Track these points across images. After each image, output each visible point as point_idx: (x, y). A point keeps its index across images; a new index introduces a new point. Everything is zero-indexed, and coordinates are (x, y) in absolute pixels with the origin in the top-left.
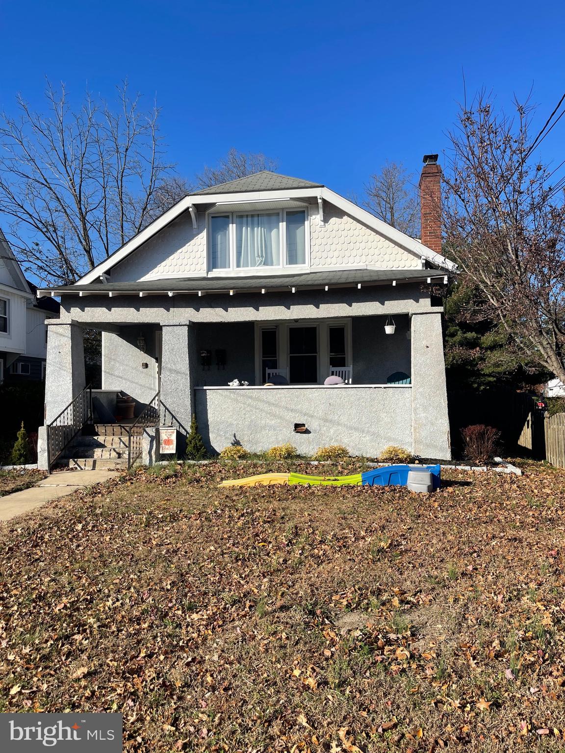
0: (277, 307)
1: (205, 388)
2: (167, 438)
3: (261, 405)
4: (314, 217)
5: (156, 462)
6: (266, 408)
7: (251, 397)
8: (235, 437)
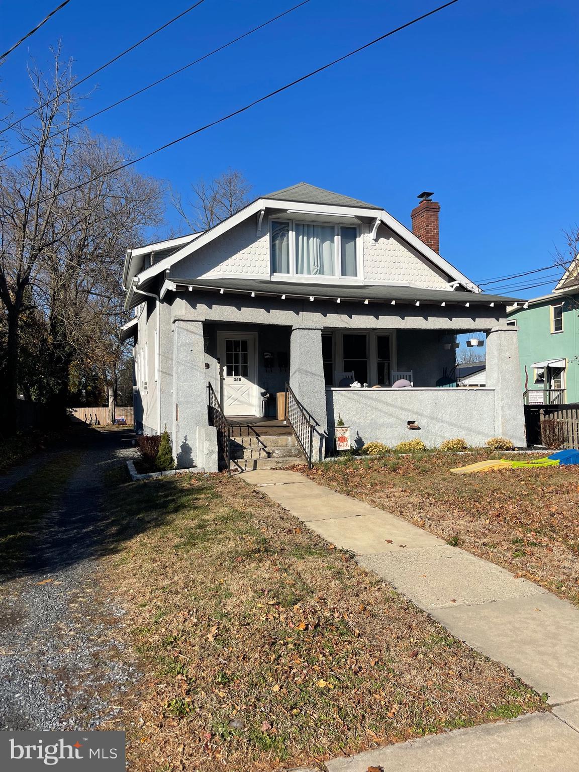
0: (393, 317)
1: (332, 389)
2: (341, 436)
3: (380, 406)
4: (366, 235)
5: (325, 458)
6: (385, 408)
7: (371, 398)
8: (358, 434)
